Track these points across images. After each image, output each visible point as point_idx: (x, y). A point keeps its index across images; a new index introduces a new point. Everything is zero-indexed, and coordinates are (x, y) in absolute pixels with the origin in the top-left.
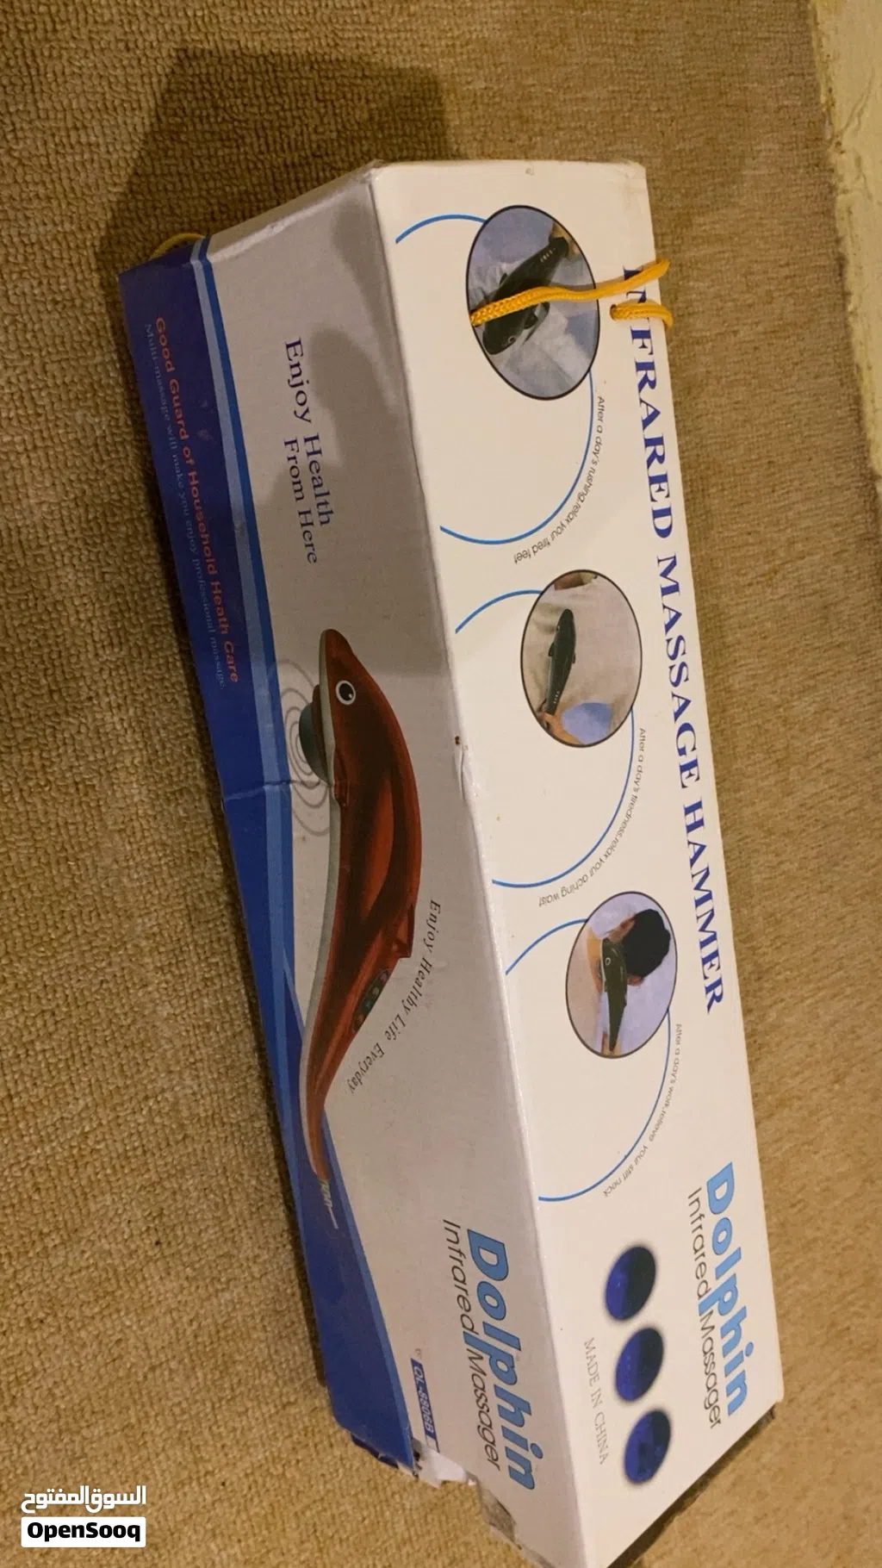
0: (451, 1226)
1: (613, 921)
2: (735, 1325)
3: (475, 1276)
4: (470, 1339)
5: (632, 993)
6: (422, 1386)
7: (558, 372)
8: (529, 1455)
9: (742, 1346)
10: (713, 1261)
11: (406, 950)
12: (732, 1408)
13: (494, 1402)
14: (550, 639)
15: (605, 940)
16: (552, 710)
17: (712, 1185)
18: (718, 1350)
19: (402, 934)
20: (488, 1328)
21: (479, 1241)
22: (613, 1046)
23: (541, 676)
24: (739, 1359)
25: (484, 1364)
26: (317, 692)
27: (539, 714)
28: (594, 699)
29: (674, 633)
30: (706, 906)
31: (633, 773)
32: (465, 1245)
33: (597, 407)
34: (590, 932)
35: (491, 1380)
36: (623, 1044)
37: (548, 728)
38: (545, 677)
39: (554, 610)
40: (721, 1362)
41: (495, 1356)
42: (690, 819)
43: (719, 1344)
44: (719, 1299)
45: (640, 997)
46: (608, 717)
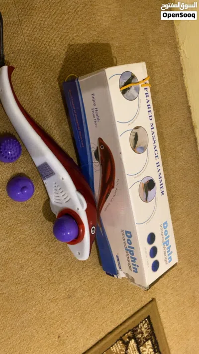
0: (122, 231)
1: (146, 181)
2: (169, 248)
3: (126, 238)
4: (126, 249)
5: (149, 192)
6: (118, 260)
7: (134, 96)
8: (136, 267)
9: (170, 252)
10: (165, 237)
11: (113, 187)
12: (170, 262)
13: (130, 259)
14: (134, 137)
15: (145, 184)
16: (135, 148)
17: (164, 224)
18: (166, 252)
19: (112, 185)
20: (129, 247)
21: (127, 232)
22: (146, 200)
24: (170, 254)
25: (129, 253)
26: (97, 148)
27: (133, 149)
28: (141, 146)
29: (153, 135)
30: (161, 179)
31: (148, 158)
32: (125, 233)
33: (139, 101)
34: (142, 183)
35: (130, 255)
36: (148, 200)
37: (134, 151)
38: (133, 143)
39: (134, 132)
40: (167, 254)
41: (130, 251)
42: (157, 165)
43: (166, 251)
44: (166, 243)
45: (151, 193)
46: (143, 149)
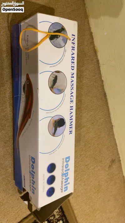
0: (30, 156)
2: (67, 179)
3: (31, 163)
4: (30, 172)
6: (24, 179)
8: (34, 189)
9: (68, 182)
10: (65, 169)
12: (65, 191)
14: (53, 79)
15: (55, 121)
16: (52, 88)
17: (66, 158)
21: (32, 158)
22: (54, 135)
23: (51, 83)
26: (25, 82)
28: (58, 88)
29: (72, 83)
30: (71, 120)
33: (65, 51)
34: (53, 119)
35: (31, 178)
36: (56, 135)
38: (52, 83)
39: (54, 75)
40: (64, 184)
41: (32, 175)
42: (71, 108)
43: (64, 181)
44: (65, 175)
45: (59, 130)
46: (60, 91)
